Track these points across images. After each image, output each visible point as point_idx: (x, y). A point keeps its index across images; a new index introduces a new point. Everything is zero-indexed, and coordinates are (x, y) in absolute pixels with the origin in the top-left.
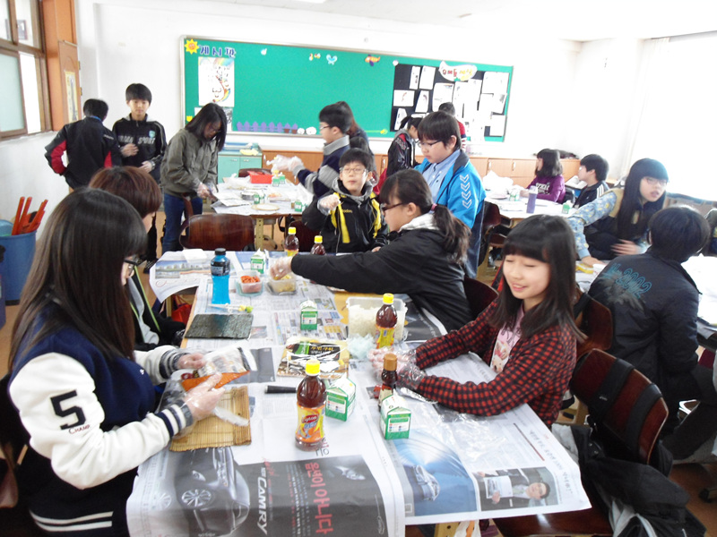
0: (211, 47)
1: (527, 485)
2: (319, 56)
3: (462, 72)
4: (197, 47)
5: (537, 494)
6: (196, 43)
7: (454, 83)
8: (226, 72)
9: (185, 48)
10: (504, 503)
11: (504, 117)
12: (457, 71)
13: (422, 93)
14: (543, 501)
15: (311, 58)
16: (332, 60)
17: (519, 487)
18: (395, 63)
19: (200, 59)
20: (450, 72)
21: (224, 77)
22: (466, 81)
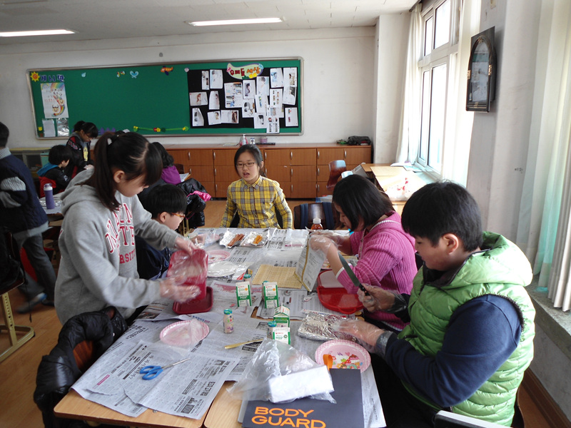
0: (48, 76)
2: (124, 73)
3: (250, 71)
4: (39, 77)
6: (38, 74)
7: (241, 81)
8: (60, 92)
9: (31, 79)
11: (297, 109)
12: (245, 70)
15: (118, 76)
16: (135, 74)
18: (187, 70)
19: (42, 85)
20: (237, 72)
21: (59, 96)
22: (255, 79)
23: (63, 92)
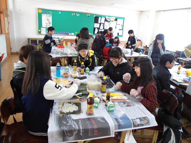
0: (45, 11)
1: (143, 121)
2: (74, 14)
3: (112, 19)
4: (41, 11)
5: (146, 123)
6: (41, 10)
7: (110, 21)
8: (50, 18)
9: (38, 11)
10: (138, 125)
11: (122, 31)
12: (111, 19)
13: (102, 24)
14: (147, 124)
15: (72, 15)
16: (78, 15)
17: (142, 122)
18: (95, 16)
19: (42, 14)
20: (109, 19)
21: (49, 19)
22: (113, 21)
23: (51, 18)
